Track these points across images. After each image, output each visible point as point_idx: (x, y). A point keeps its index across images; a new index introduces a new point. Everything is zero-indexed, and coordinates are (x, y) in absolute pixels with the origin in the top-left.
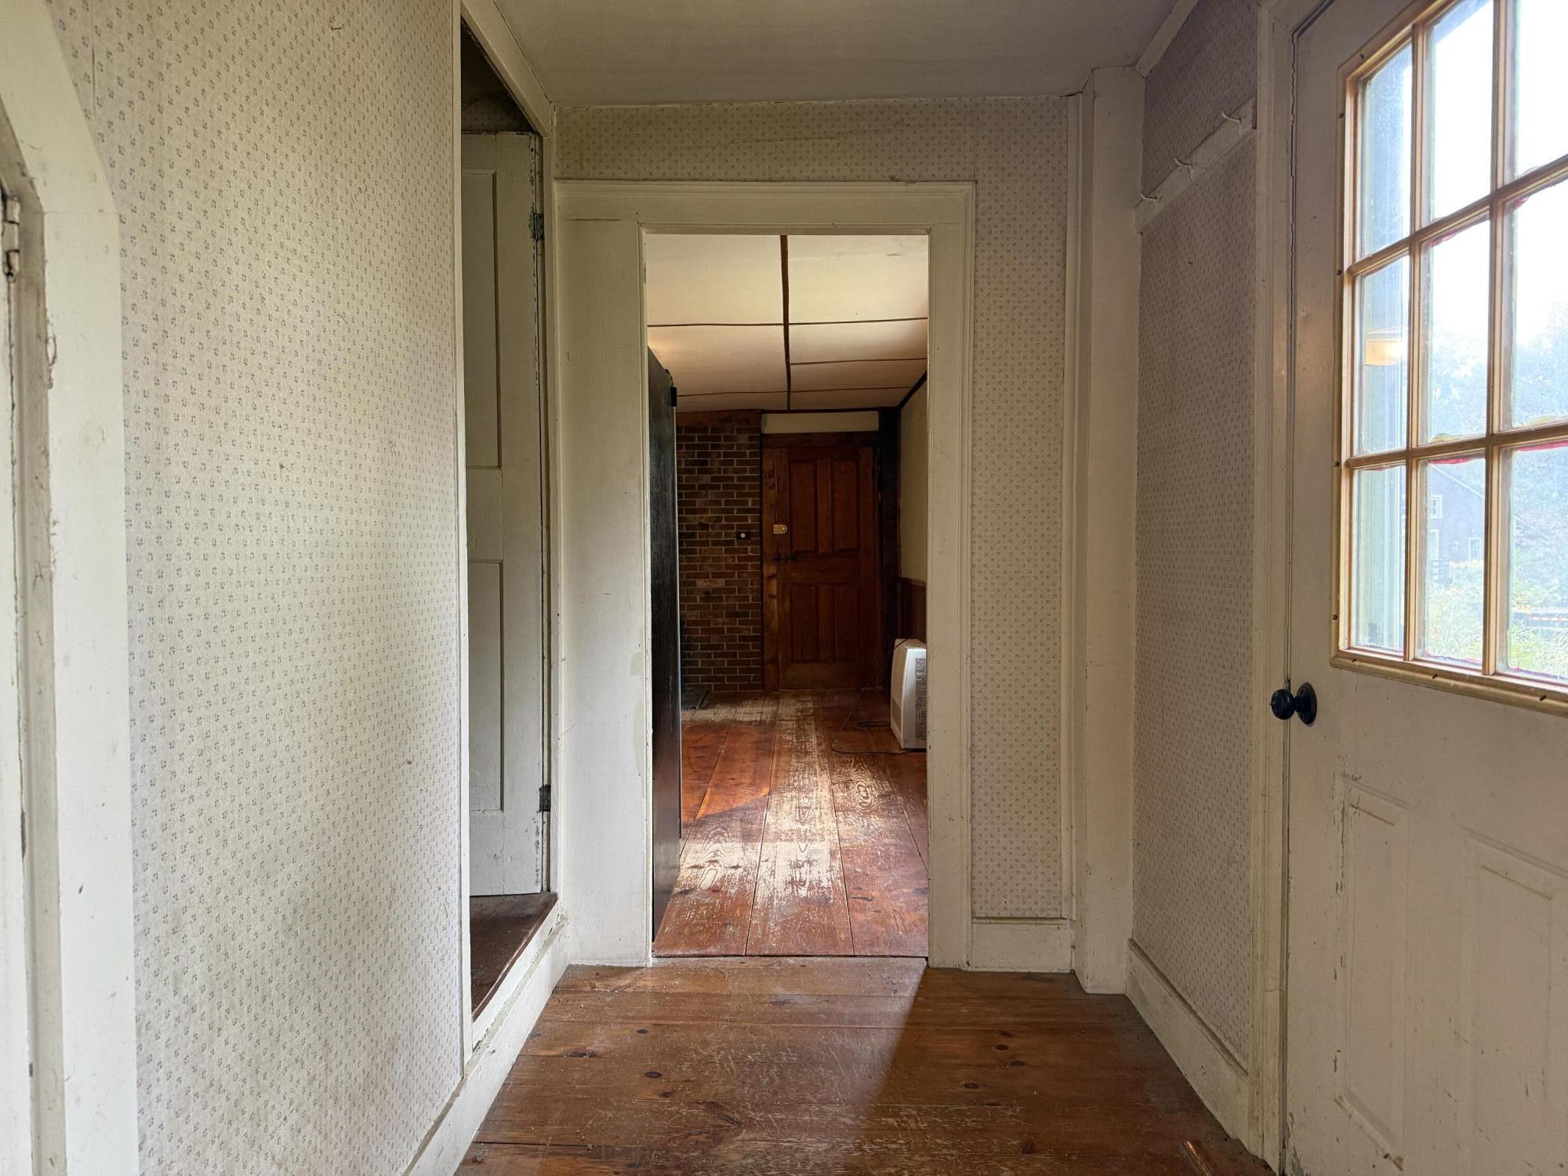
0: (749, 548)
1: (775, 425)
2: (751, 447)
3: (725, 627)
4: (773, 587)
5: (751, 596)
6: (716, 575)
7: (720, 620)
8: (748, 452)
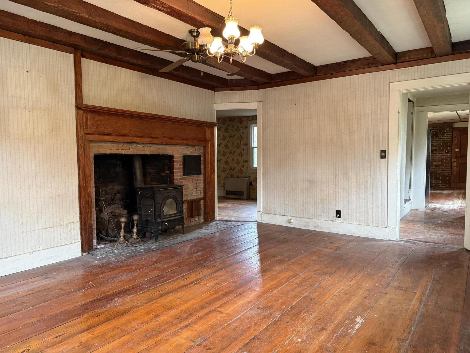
0: (448, 155)
1: (456, 125)
2: (450, 131)
3: (441, 173)
4: (455, 164)
5: (448, 166)
6: (439, 161)
7: (440, 172)
8: (449, 132)
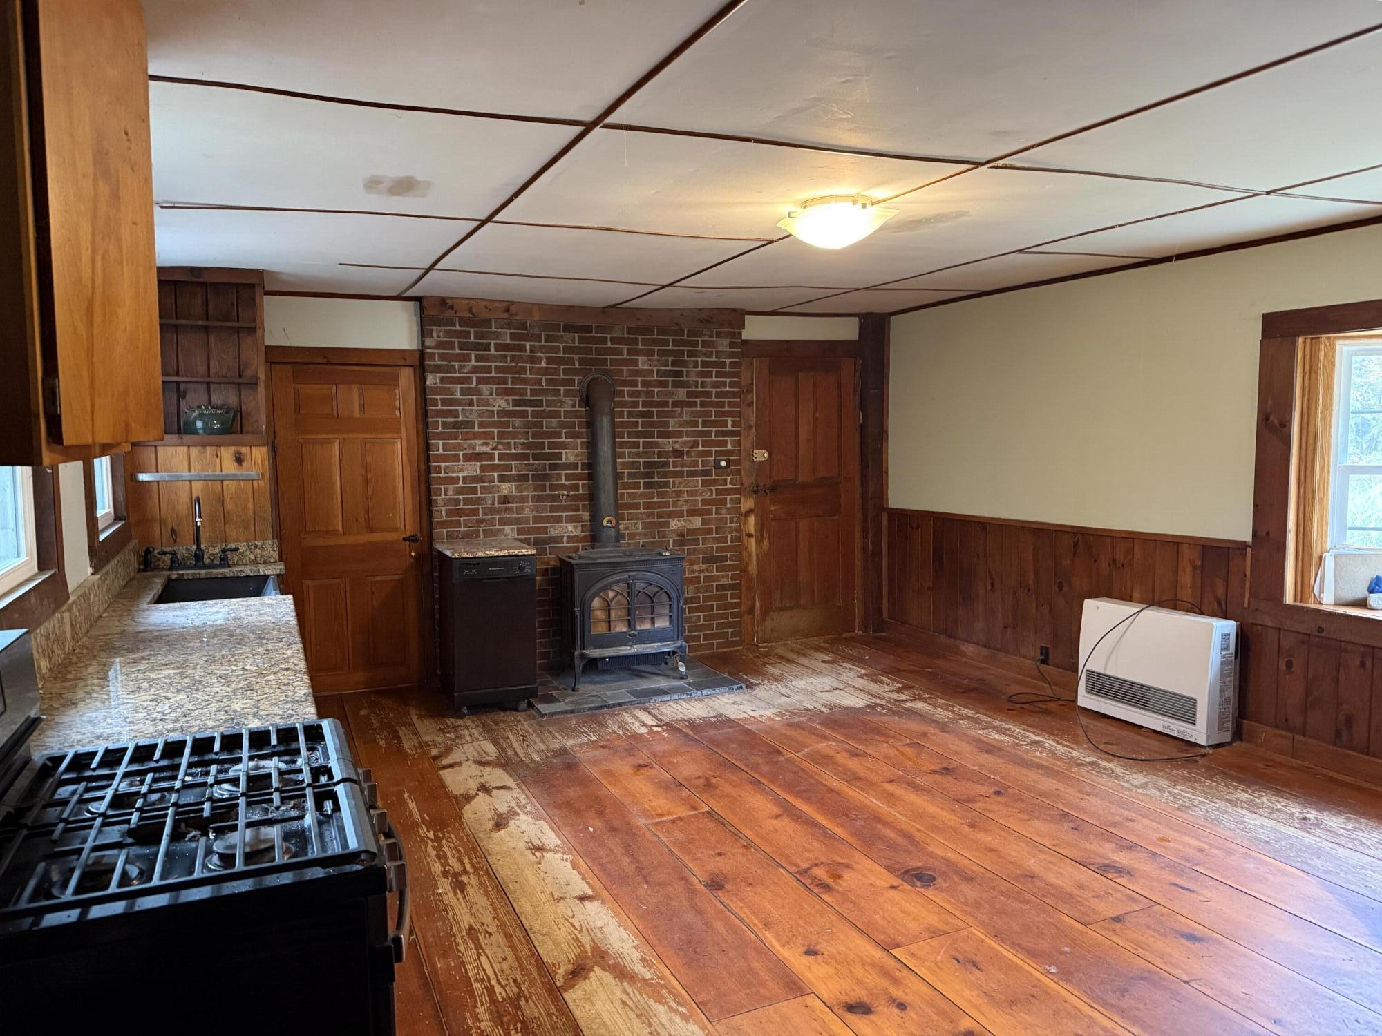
0: (729, 478)
1: (756, 330)
2: (731, 355)
3: (702, 575)
4: (751, 523)
5: (729, 536)
6: (692, 513)
7: (696, 567)
8: (728, 361)
